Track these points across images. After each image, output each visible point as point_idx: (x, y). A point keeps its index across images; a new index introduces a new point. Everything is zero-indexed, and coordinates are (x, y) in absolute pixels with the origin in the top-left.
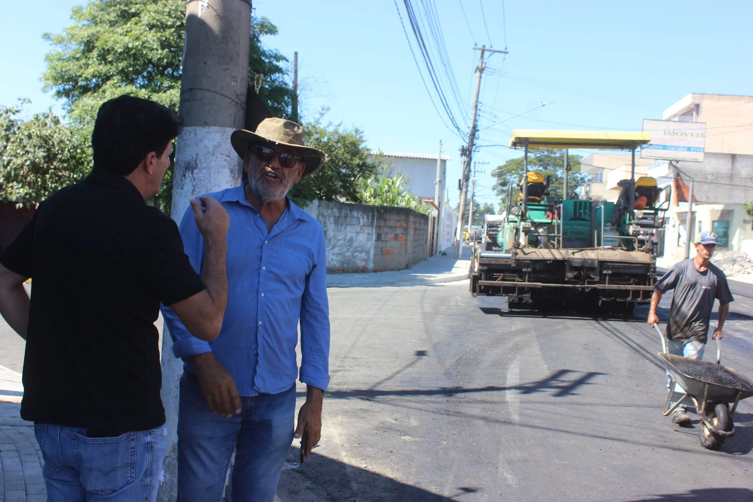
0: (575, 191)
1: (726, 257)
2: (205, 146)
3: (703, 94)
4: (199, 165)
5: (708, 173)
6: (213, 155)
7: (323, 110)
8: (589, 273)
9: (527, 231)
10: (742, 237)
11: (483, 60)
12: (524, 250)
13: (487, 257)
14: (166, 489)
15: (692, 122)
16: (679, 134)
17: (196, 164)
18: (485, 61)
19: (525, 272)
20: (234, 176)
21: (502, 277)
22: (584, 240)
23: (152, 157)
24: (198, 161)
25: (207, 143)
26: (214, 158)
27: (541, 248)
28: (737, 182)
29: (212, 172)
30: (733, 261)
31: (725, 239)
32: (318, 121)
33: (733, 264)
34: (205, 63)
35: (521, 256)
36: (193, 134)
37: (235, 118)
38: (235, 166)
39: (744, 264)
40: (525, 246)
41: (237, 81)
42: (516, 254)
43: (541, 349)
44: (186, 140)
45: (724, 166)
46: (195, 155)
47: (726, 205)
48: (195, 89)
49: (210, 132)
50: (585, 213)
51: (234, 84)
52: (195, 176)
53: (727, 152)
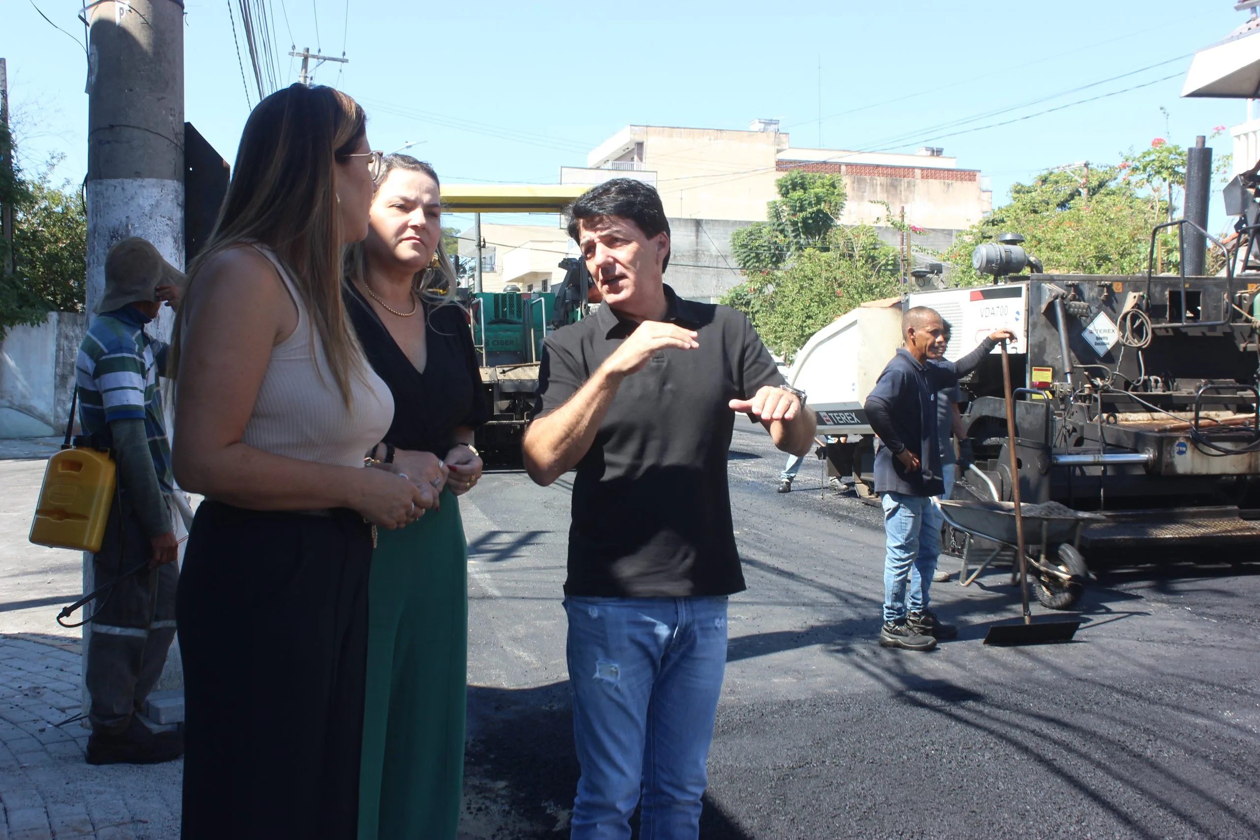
2: (139, 205)
3: (647, 126)
7: (53, 158)
8: (527, 400)
11: (306, 72)
15: (633, 171)
18: (309, 75)
20: (178, 247)
22: (514, 353)
24: (130, 226)
25: (140, 201)
28: (705, 261)
32: (43, 178)
34: (131, 90)
36: (119, 189)
37: (175, 165)
38: (179, 233)
41: (174, 115)
43: (484, 511)
44: (108, 198)
45: (684, 238)
46: (124, 219)
48: (120, 126)
49: (144, 186)
50: (512, 312)
51: (171, 118)
53: (689, 217)
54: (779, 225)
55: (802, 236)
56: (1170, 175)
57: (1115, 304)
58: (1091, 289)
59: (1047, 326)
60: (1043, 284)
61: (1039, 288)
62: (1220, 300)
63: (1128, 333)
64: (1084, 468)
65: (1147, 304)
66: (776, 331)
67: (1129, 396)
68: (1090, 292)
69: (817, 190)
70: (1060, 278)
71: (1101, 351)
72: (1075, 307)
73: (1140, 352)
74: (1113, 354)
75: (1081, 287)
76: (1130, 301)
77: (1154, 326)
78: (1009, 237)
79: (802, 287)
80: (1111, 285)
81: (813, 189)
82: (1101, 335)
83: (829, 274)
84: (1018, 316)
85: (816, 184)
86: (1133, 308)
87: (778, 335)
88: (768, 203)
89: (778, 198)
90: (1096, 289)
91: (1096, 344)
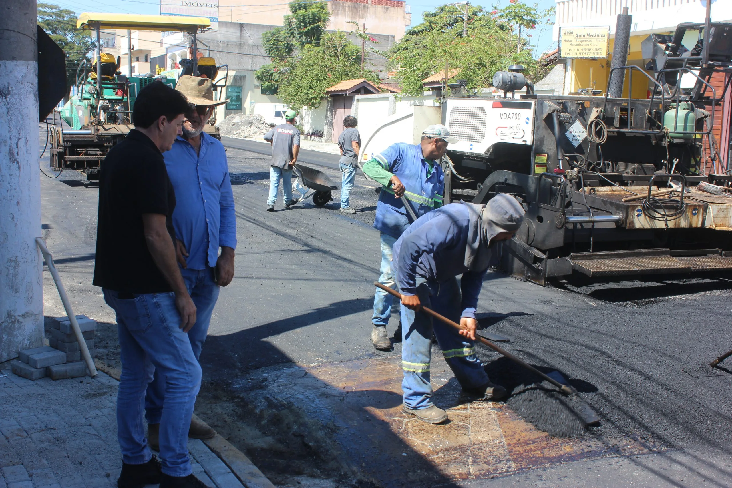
0: (87, 55)
1: (243, 120)
2: (15, 76)
4: (11, 92)
5: (219, 41)
6: (22, 84)
9: (105, 109)
10: (253, 101)
12: (104, 126)
13: (70, 134)
14: (5, 347)
16: (195, 4)
17: (9, 91)
19: (107, 147)
20: (36, 99)
21: (85, 151)
23: (164, 119)
24: (10, 89)
25: (16, 74)
26: (22, 86)
27: (119, 124)
28: (245, 50)
29: (22, 97)
30: (249, 123)
31: (239, 103)
33: (250, 126)
34: (9, 9)
35: (102, 131)
39: (259, 126)
40: (105, 122)
41: (34, 23)
42: (98, 130)
45: (233, 34)
46: (6, 84)
47: (238, 71)
49: (17, 65)
51: (32, 25)
52: (8, 100)
53: (236, 22)
54: (291, 30)
55: (304, 37)
56: (520, 20)
57: (585, 116)
58: (572, 105)
59: (546, 128)
60: (544, 102)
61: (542, 104)
62: (644, 114)
63: (593, 134)
64: (584, 224)
65: (604, 115)
66: (292, 96)
67: (598, 175)
68: (571, 107)
69: (313, 10)
70: (555, 98)
71: (576, 144)
72: (563, 117)
73: (600, 146)
74: (583, 146)
75: (566, 104)
76: (594, 114)
77: (608, 129)
78: (514, 67)
79: (307, 70)
80: (584, 103)
81: (311, 9)
82: (576, 134)
83: (323, 64)
84: (527, 121)
85: (313, 7)
86: (596, 118)
87: (293, 98)
88: (284, 17)
89: (290, 13)
90: (575, 106)
91: (573, 140)
